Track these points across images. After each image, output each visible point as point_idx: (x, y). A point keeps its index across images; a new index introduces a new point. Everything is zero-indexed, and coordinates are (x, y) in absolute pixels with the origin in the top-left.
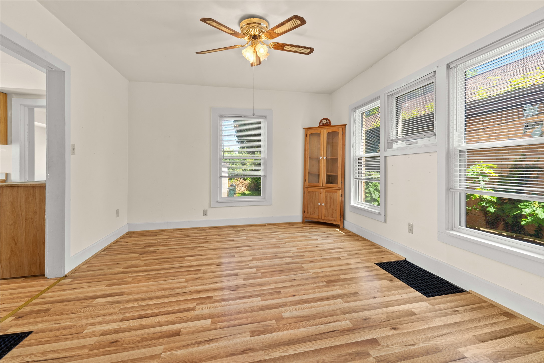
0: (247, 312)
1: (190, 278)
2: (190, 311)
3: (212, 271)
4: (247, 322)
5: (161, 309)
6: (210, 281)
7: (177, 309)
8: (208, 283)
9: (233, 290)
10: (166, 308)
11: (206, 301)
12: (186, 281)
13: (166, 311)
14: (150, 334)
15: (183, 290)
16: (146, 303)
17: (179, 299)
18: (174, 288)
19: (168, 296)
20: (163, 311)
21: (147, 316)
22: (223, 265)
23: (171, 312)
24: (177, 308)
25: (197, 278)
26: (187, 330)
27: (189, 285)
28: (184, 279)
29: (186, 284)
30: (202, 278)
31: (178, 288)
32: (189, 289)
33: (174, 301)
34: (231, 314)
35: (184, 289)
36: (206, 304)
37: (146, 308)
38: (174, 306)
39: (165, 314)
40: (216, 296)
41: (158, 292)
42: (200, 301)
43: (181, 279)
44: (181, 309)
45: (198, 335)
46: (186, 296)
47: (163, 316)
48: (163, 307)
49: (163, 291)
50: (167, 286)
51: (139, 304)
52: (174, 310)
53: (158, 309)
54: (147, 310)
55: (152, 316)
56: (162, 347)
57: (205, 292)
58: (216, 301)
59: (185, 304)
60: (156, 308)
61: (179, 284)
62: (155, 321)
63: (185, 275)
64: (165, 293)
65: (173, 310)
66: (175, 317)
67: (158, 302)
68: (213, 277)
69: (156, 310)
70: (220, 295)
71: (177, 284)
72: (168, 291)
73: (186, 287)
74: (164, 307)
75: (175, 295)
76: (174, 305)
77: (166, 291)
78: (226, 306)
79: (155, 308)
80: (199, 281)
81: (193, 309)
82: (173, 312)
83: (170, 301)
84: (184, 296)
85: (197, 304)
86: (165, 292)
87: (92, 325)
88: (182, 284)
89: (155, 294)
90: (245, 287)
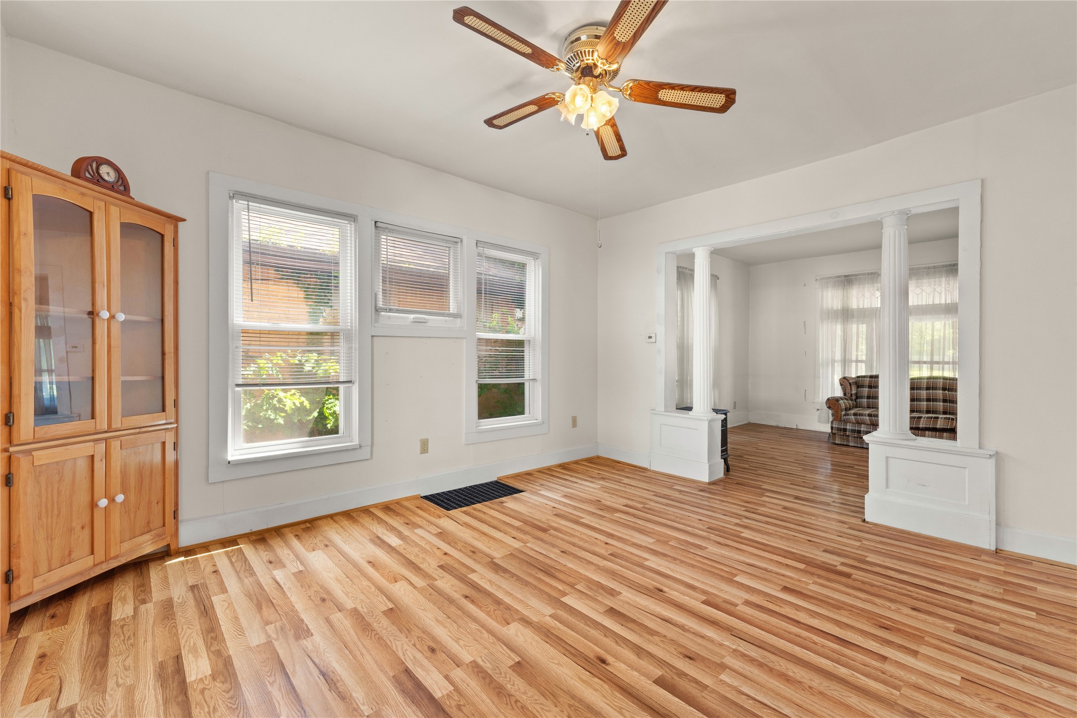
0: (682, 562)
1: (707, 670)
2: (755, 603)
3: (638, 655)
4: (696, 556)
5: (803, 635)
6: (672, 633)
7: (774, 617)
8: (680, 631)
9: (661, 591)
10: (794, 631)
11: (719, 601)
12: (723, 667)
13: (795, 626)
14: (826, 609)
15: (743, 647)
16: (834, 666)
17: (763, 632)
18: (761, 665)
19: (783, 655)
20: (800, 628)
21: (833, 637)
22: (591, 655)
23: (786, 619)
24: (774, 621)
25: (690, 657)
26: (772, 586)
27: (724, 652)
28: (723, 677)
29: (730, 661)
30: (681, 650)
31: (752, 660)
32: (730, 642)
33: (773, 635)
34: (704, 570)
35: (740, 649)
36: (723, 598)
37: (836, 656)
38: (778, 626)
39: (798, 622)
40: (696, 599)
41: (804, 680)
42: (728, 606)
43: (729, 686)
44: (767, 614)
45: (761, 575)
46: (745, 630)
47: (802, 621)
48: (799, 637)
49: (791, 674)
50: (778, 684)
51: (853, 674)
52: (779, 619)
53: (809, 638)
54: (834, 651)
55: (822, 631)
56: (809, 587)
57: (706, 617)
58: (704, 592)
59: (757, 618)
60: (813, 643)
61: (744, 672)
62: (816, 621)
63: (713, 691)
64: (788, 667)
65: (782, 621)
66: (782, 609)
67: (806, 654)
68: (656, 639)
69: (814, 639)
70: (689, 596)
71: (749, 674)
72: (778, 668)
73: (735, 650)
74: (796, 635)
75: (766, 647)
76: (776, 627)
77: (784, 671)
78: (698, 580)
79: (815, 643)
80: (694, 646)
81: (747, 603)
82: (783, 618)
83: (782, 641)
84: (751, 633)
85: (736, 605)
86: (787, 669)
87: (950, 683)
88: (736, 667)
89: (811, 680)
90: (636, 584)
